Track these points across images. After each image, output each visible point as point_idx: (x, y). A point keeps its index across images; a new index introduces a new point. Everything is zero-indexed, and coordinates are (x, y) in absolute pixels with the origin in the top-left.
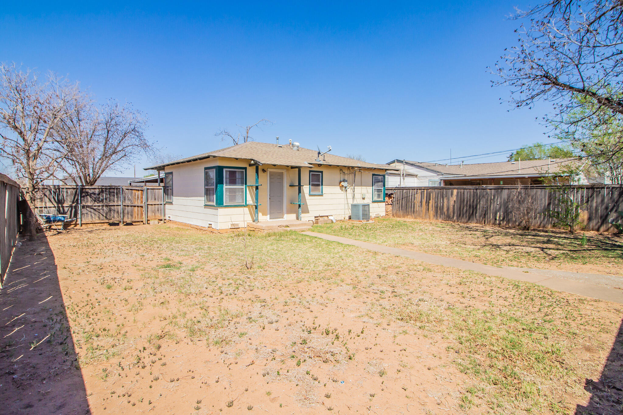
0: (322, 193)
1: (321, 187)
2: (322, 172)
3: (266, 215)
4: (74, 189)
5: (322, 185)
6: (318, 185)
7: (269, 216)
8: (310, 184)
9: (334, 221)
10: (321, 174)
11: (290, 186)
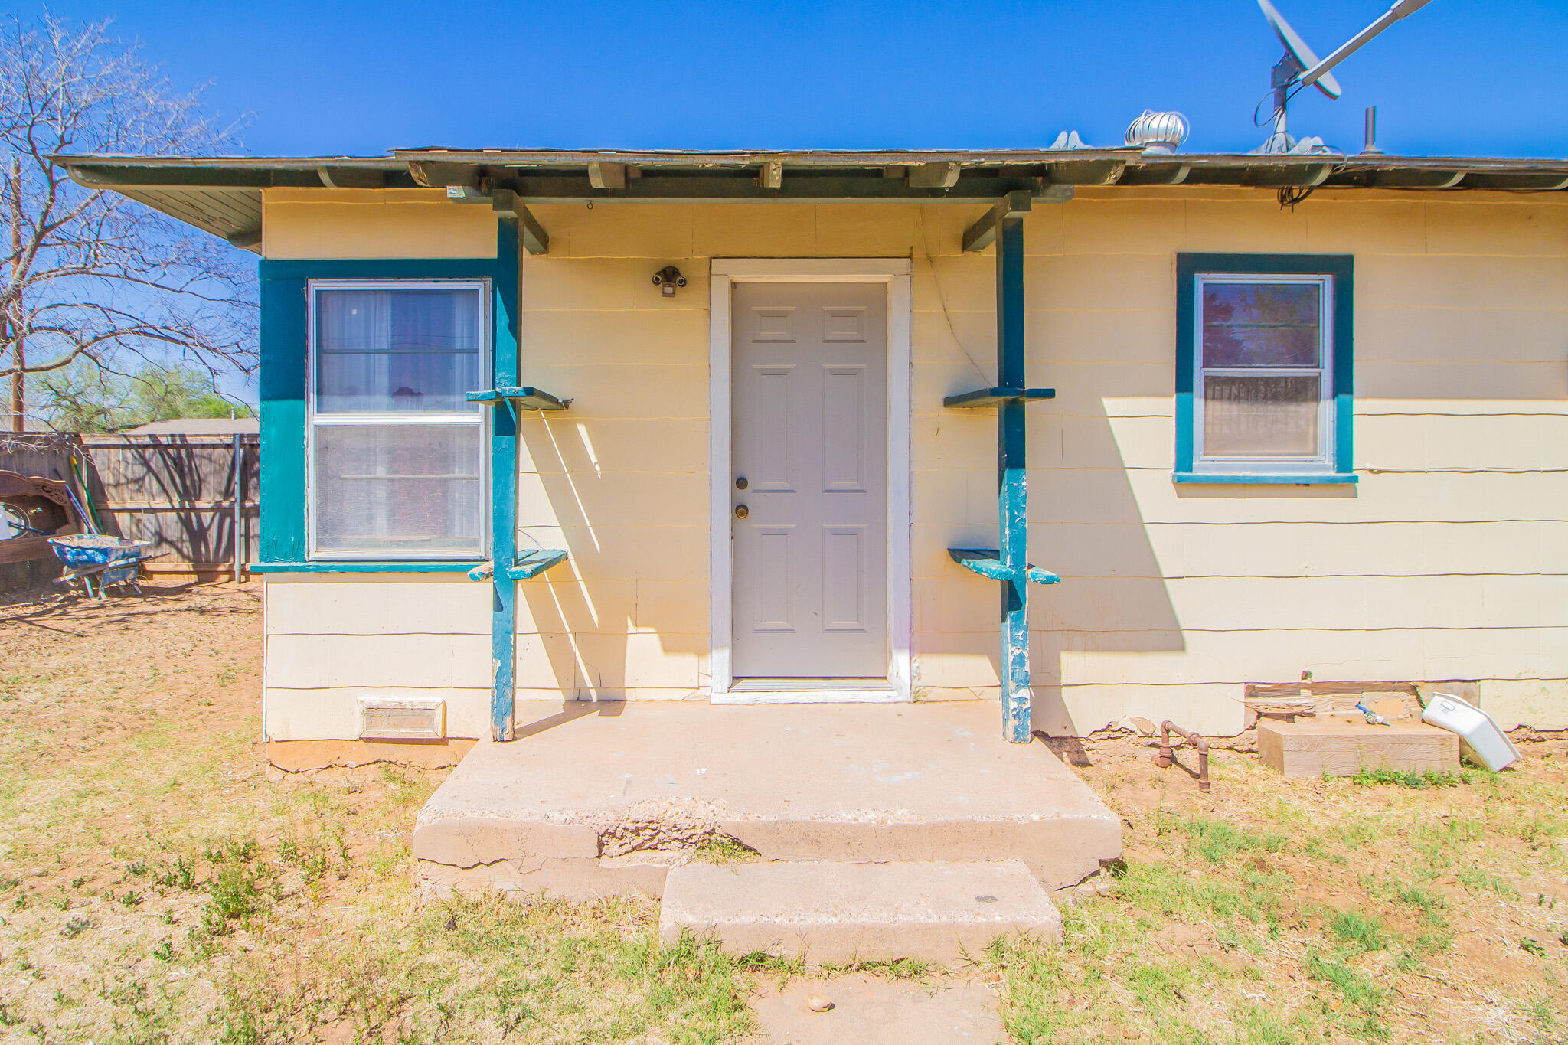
0: (1344, 457)
1: (1327, 408)
2: (1341, 268)
3: (702, 652)
4: (228, 446)
5: (1343, 384)
6: (1301, 391)
7: (720, 661)
8: (1184, 383)
9: (1496, 752)
10: (1326, 282)
11: (950, 402)
